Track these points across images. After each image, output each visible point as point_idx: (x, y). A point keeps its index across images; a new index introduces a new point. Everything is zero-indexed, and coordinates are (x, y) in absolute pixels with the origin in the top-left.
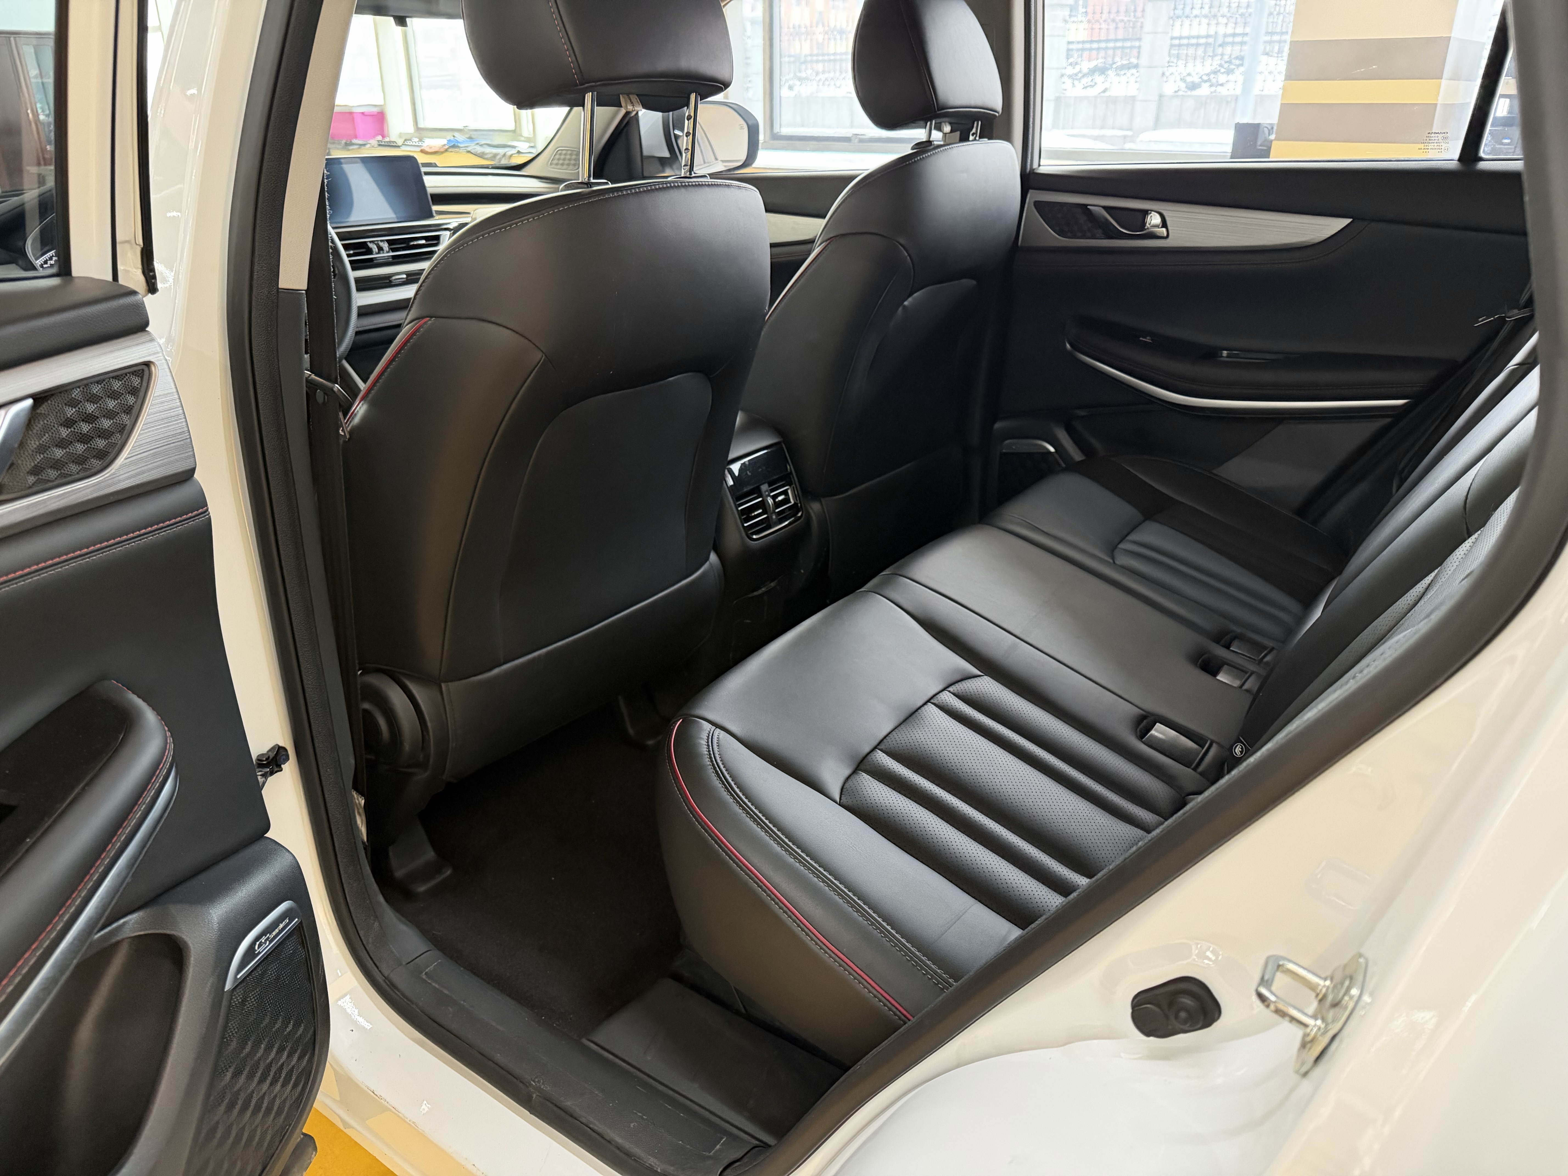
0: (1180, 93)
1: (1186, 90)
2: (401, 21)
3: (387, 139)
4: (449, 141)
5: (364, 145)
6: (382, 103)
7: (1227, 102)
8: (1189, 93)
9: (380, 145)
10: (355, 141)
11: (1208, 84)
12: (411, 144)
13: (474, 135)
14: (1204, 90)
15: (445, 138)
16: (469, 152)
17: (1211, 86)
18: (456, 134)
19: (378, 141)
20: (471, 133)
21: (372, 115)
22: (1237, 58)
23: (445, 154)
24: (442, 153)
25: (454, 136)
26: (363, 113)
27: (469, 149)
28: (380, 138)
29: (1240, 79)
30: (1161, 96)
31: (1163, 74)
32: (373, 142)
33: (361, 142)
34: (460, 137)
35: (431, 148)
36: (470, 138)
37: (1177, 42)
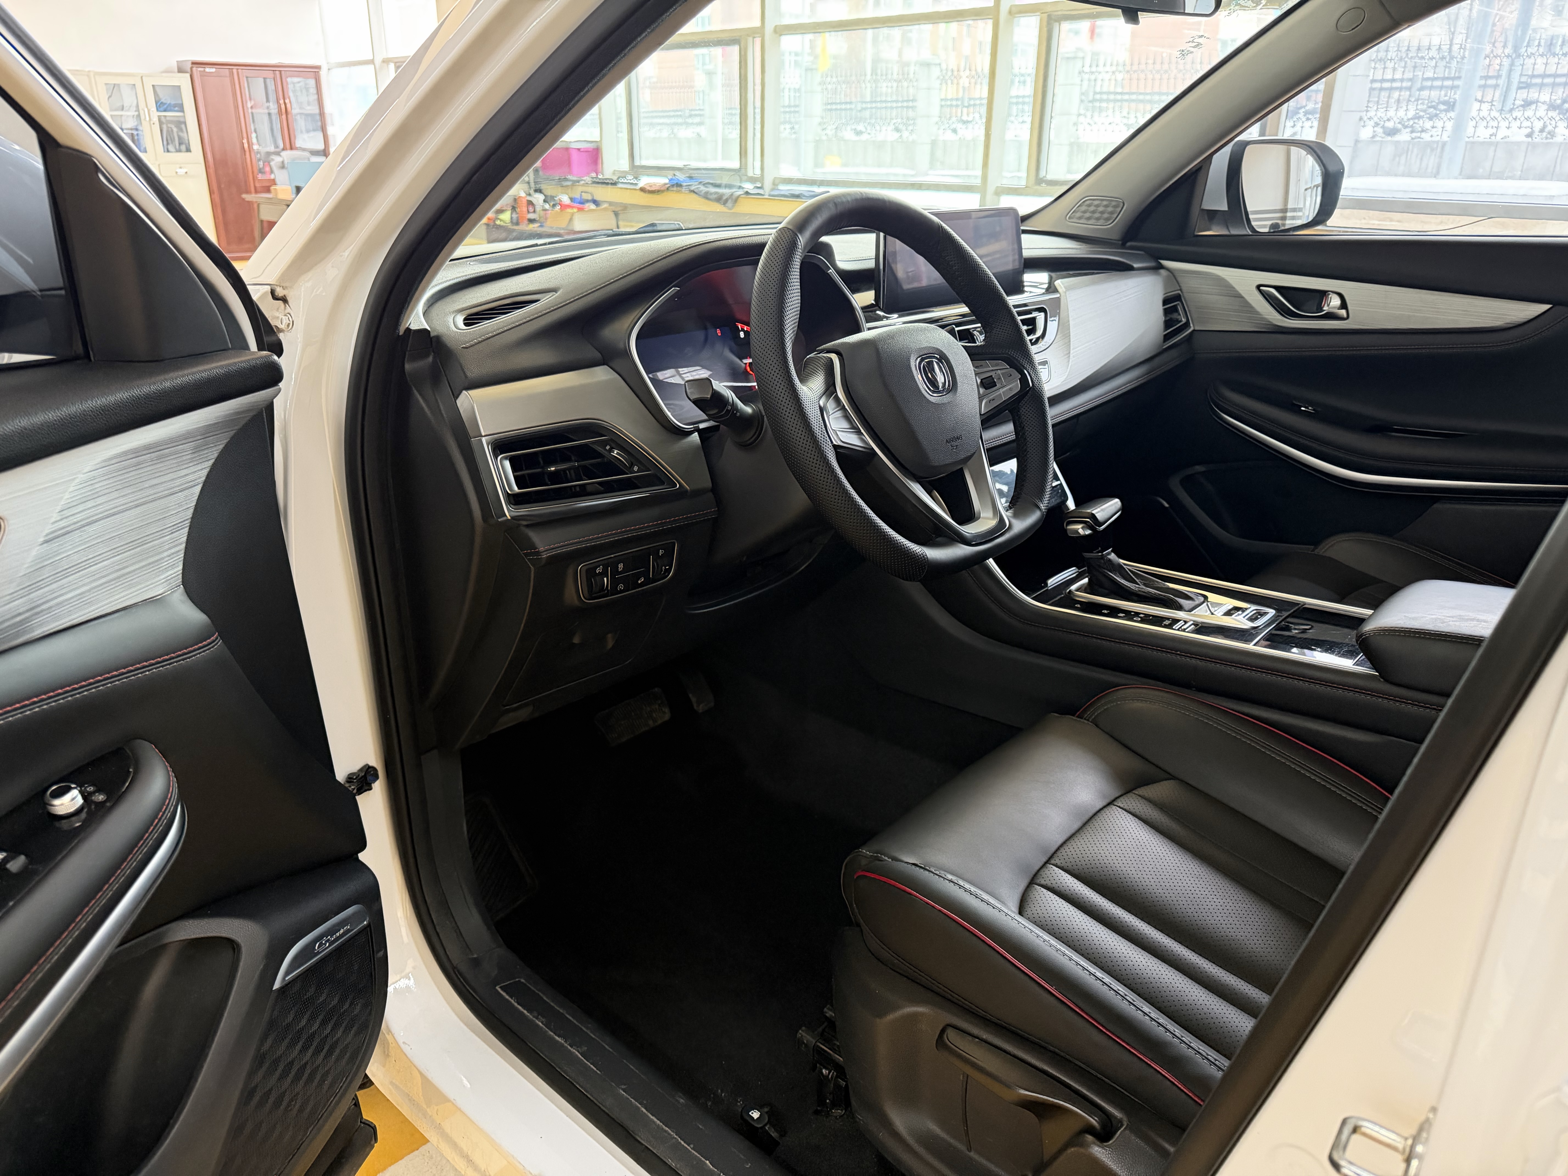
0: (1378, 139)
1: (1383, 135)
2: (1131, 15)
3: (600, 176)
4: (670, 180)
5: (578, 182)
6: (598, 139)
7: (1432, 150)
8: (1389, 138)
9: (594, 182)
10: (570, 177)
11: (1408, 130)
12: (626, 181)
13: (695, 174)
14: (1404, 136)
15: (666, 176)
16: (693, 191)
17: (1412, 132)
18: (677, 173)
19: (593, 178)
20: (691, 172)
21: (587, 151)
22: (1444, 103)
23: (665, 193)
24: (663, 191)
25: (674, 175)
26: (579, 149)
27: (692, 188)
28: (594, 175)
29: (1449, 125)
30: (1357, 141)
31: (1361, 119)
32: (587, 179)
33: (575, 178)
34: (681, 177)
35: (651, 186)
36: (691, 178)
37: (1377, 85)
